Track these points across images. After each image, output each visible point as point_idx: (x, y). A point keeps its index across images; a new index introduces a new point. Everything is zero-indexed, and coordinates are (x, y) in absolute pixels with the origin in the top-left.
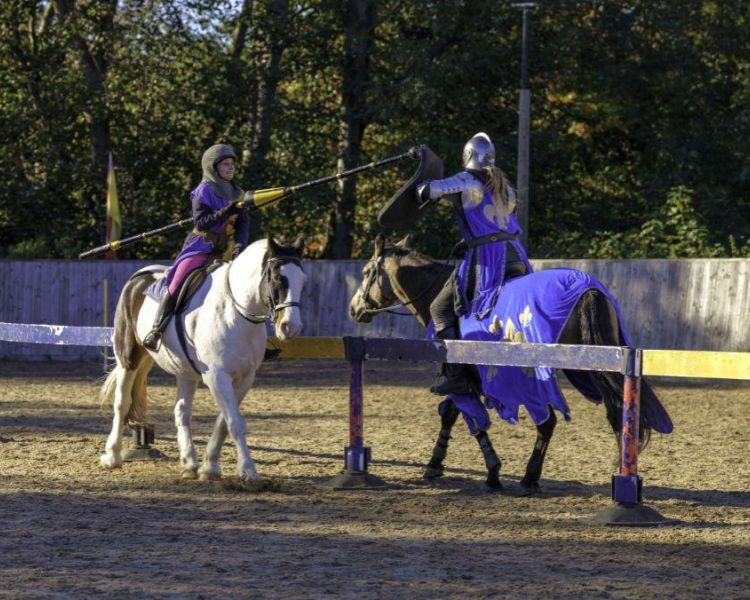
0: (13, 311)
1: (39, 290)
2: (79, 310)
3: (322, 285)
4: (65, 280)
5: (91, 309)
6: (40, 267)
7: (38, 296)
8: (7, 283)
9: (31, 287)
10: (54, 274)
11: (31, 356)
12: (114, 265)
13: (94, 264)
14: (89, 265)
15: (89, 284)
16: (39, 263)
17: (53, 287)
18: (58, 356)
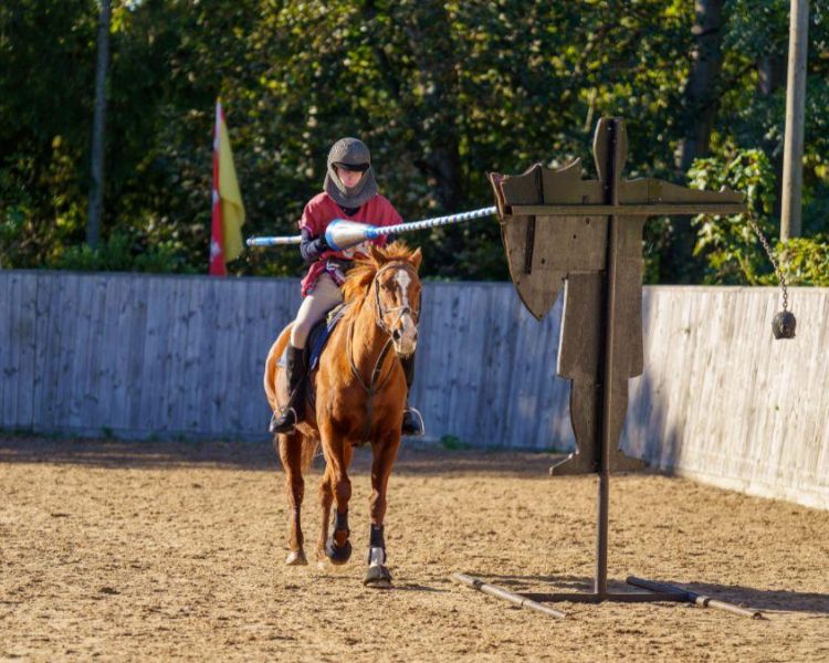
0: (60, 355)
1: (100, 321)
2: (159, 357)
3: (521, 324)
4: (143, 306)
5: (177, 355)
6: (105, 285)
7: (99, 332)
8: (53, 309)
9: (89, 317)
10: (125, 296)
11: (84, 429)
12: (217, 283)
13: (187, 282)
14: (179, 282)
15: (177, 314)
16: (103, 279)
17: (122, 317)
18: (124, 430)
